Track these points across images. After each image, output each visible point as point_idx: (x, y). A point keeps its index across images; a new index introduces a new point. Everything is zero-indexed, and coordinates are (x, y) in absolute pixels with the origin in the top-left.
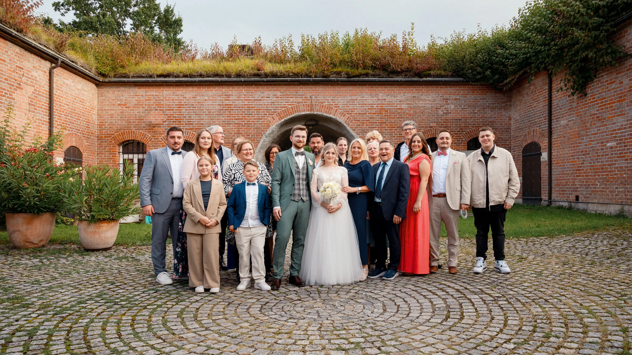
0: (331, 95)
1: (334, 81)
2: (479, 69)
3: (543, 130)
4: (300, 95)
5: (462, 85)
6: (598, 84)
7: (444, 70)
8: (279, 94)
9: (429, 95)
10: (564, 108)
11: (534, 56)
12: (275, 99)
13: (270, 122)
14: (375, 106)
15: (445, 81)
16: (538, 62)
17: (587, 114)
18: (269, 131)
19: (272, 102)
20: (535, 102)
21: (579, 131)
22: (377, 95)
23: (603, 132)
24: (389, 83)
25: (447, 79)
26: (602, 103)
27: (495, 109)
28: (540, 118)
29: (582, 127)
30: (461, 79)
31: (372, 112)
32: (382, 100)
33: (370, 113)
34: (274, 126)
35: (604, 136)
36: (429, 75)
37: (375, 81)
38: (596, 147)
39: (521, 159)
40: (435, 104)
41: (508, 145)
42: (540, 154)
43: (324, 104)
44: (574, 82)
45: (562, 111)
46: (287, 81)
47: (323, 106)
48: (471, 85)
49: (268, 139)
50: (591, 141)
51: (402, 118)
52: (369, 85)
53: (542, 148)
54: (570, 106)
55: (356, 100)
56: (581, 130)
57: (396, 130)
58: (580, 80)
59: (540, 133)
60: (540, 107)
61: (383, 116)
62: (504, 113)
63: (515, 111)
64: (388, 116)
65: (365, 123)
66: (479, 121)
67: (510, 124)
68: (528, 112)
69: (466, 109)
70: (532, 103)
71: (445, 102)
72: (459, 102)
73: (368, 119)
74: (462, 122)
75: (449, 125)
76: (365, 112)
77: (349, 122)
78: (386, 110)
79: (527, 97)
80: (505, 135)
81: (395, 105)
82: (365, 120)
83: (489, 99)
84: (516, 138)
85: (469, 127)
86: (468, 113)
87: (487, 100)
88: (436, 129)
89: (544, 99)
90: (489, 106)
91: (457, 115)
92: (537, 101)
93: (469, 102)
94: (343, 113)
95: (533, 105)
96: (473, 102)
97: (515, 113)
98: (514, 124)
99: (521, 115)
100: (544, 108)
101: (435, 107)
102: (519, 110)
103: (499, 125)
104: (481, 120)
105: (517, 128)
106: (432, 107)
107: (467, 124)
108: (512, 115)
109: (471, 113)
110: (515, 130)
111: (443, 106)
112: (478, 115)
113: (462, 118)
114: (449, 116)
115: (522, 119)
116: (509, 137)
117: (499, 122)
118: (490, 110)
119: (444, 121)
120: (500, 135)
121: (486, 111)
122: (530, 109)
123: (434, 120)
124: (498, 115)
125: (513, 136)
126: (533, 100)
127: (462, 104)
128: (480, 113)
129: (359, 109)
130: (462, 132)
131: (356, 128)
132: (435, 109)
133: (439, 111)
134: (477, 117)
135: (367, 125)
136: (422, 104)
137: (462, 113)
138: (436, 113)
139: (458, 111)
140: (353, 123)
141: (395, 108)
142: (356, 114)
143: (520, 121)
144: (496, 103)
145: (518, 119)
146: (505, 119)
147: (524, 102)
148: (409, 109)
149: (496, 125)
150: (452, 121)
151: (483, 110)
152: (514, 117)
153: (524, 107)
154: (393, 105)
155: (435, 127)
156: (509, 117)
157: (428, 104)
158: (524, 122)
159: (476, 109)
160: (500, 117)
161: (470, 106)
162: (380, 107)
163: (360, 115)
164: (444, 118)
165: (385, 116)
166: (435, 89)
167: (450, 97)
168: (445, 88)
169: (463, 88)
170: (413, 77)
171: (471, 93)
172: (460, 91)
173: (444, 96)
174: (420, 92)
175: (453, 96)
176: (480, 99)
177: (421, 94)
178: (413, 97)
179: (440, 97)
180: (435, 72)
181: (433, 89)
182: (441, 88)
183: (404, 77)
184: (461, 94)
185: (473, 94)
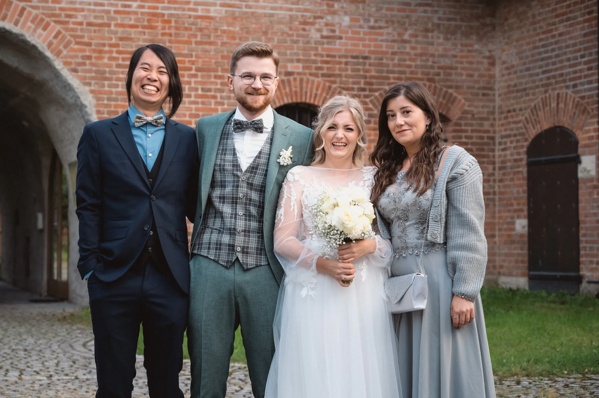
3: (583, 98)
20: (561, 22)
27: (454, 33)
28: (575, 65)
31: (126, 22)
33: (123, 26)
39: (525, 170)
40: (298, 10)
41: (488, 131)
42: (577, 161)
51: (211, 43)
53: (581, 143)
57: (195, 76)
59: (577, 105)
60: (576, 38)
61: (157, 35)
62: (476, 47)
63: (507, 44)
64: (170, 35)
65: (106, 52)
66: (413, 64)
67: (492, 77)
68: (543, 46)
69: (380, 28)
70: (554, 24)
71: (325, 7)
72: (363, 9)
73: (114, 41)
74: (370, 65)
75: (337, 72)
76: (106, 21)
77: (61, 47)
78: (166, 18)
79: (539, 7)
80: (481, 104)
81: (191, 6)
82: (106, 42)
83: (438, 6)
84: (509, 114)
85: (388, 78)
86: (387, 41)
87: (436, 9)
88: (301, 80)
89: (587, 17)
90: (438, 26)
91: (357, 45)
92: (568, 19)
93: (388, 9)
94: (42, 20)
95: (556, 29)
96: (399, 10)
97: (506, 47)
98: (503, 75)
99: (524, 55)
100: (586, 39)
101: (300, 19)
102: (517, 40)
103: (464, 77)
104: (419, 62)
105: (512, 89)
106: (291, 17)
107: (382, 72)
108: (497, 54)
109: (394, 41)
110: (505, 94)
111: (322, 18)
112: (413, 48)
113: (370, 52)
114: (337, 46)
115: (525, 64)
116: (491, 109)
117: (464, 69)
118: (441, 36)
119: (325, 59)
120: (467, 104)
121: (432, 37)
122: (547, 38)
123: (297, 54)
124: (462, 51)
125: (500, 107)
126: (557, 16)
127: (370, 15)
128: (417, 42)
129: (89, 10)
130: (371, 90)
131: (80, 64)
132: (302, 23)
133: (309, 30)
134: (408, 54)
135: (111, 59)
136: (264, 8)
137: (370, 40)
138: (303, 36)
139: (358, 33)
140: (73, 50)
141: (192, 13)
142: (81, 24)
143: (521, 71)
144: (458, 17)
145: (514, 63)
146: (478, 63)
147: (531, 20)
148: (230, 20)
149: (459, 78)
150: (344, 60)
151: (424, 34)
152: (504, 57)
153: (531, 33)
154: (186, 7)
155: (299, 74)
156: (489, 58)
157: (281, 8)
158: (531, 72)
159: (406, 30)
160: (467, 57)
161: (390, 22)
162: (149, 8)
163: (93, 28)
164: (323, 49)
165: (163, 34)
176: (417, 5)
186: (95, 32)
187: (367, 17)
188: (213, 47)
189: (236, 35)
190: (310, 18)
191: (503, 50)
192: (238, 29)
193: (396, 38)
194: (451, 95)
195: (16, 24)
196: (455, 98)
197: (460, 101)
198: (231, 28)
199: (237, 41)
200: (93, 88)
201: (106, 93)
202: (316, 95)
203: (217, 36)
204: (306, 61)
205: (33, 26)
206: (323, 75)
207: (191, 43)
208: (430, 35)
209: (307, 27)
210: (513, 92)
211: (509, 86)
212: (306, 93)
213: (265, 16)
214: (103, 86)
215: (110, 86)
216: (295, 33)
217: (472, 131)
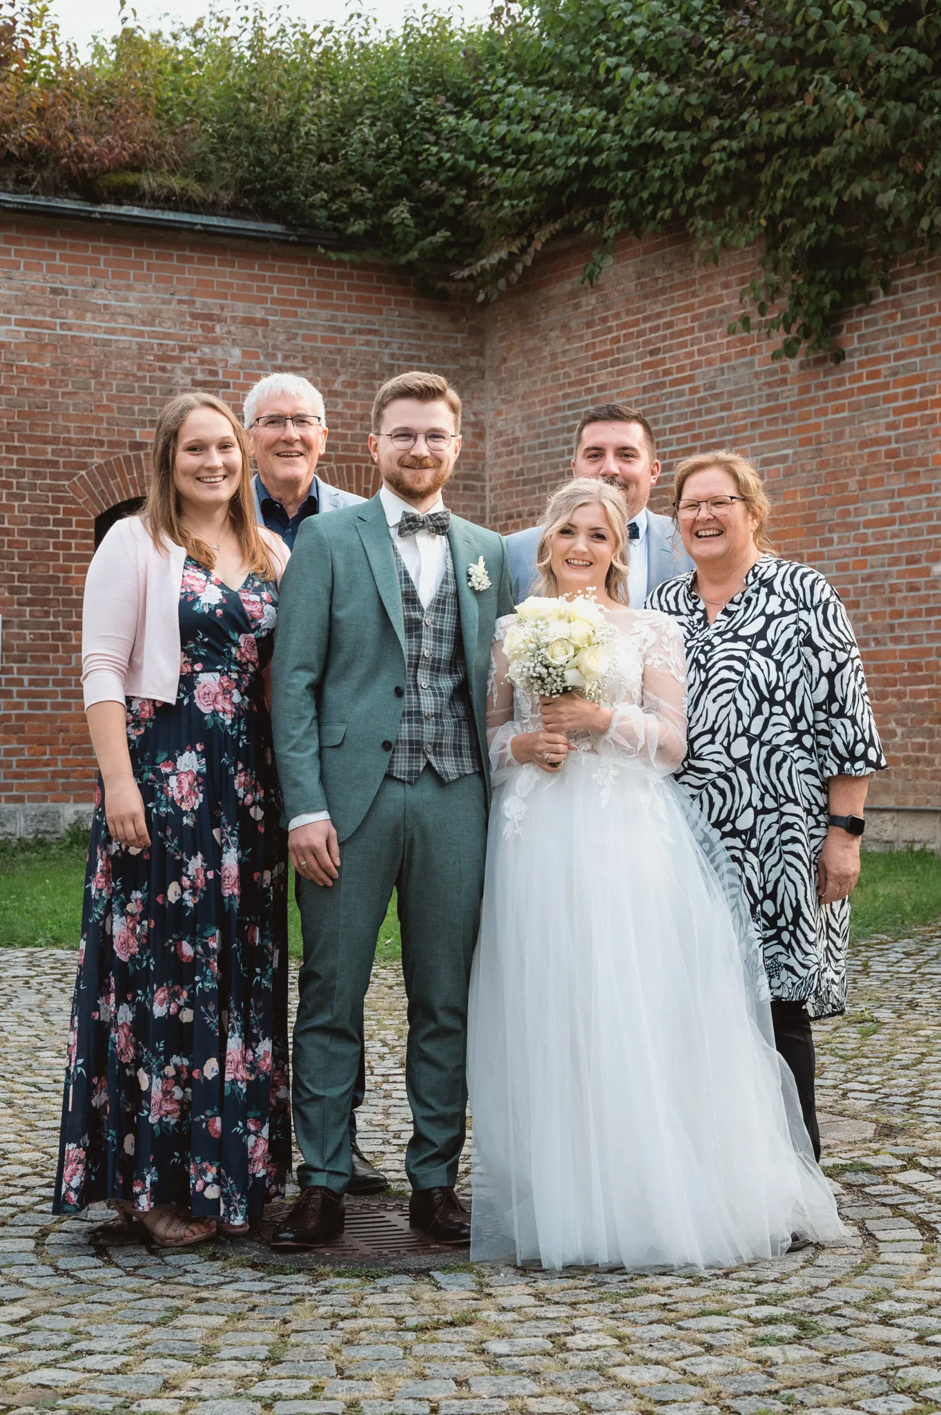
2: (361, 194)
5: (276, 257)
6: (892, 317)
7: (202, 178)
9: (129, 287)
10: (743, 404)
11: (622, 166)
15: (207, 231)
16: (645, 195)
17: (847, 439)
20: (604, 366)
21: (812, 505)
23: (913, 518)
25: (214, 221)
26: (907, 395)
29: (825, 490)
30: (278, 228)
35: (919, 532)
36: (132, 194)
38: (887, 575)
40: (154, 335)
44: (797, 301)
45: (736, 419)
48: (319, 260)
50: (866, 551)
54: (769, 397)
56: (821, 505)
58: (820, 295)
60: (628, 393)
63: (504, 401)
66: (349, 432)
67: (480, 457)
68: (570, 407)
70: (589, 370)
71: (199, 331)
72: (264, 337)
79: (564, 340)
80: (462, 504)
83: (391, 335)
84: (510, 522)
87: (386, 339)
89: (648, 359)
92: (615, 363)
93: (305, 338)
95: (594, 379)
96: (324, 340)
97: (504, 407)
98: (499, 455)
99: (537, 421)
100: (647, 395)
101: (156, 351)
102: (524, 397)
105: (514, 478)
106: (140, 346)
108: (488, 418)
110: (502, 487)
111: (195, 350)
112: (348, 405)
115: (538, 436)
116: (478, 513)
122: (579, 393)
125: (493, 510)
126: (595, 357)
127: (275, 347)
128: (355, 395)
132: (158, 358)
133: (173, 371)
136: (94, 329)
138: (161, 381)
143: (531, 448)
144: (423, 355)
145: (518, 434)
147: (547, 362)
148: (34, 350)
151: (366, 381)
152: (500, 425)
153: (549, 383)
156: (474, 425)
157: (123, 331)
158: (549, 450)
159: (338, 373)
161: (310, 359)
166: (154, 261)
167: (222, 308)
168: (201, 261)
169: (282, 269)
170: (56, 191)
171: (315, 299)
172: (267, 284)
173: (199, 300)
174: (84, 272)
175: (240, 304)
176: (354, 332)
177: (89, 279)
178: (55, 291)
179: (180, 302)
180: (160, 180)
181: (145, 262)
182: (181, 259)
183: (11, 186)
184: (274, 301)
185: (322, 306)
187: (270, 350)
189: (47, 378)
190: (173, 350)
191: (499, 413)
192: (48, 365)
198: (35, 364)
199: (47, 386)
203: (12, 377)
209: (169, 366)
210: (516, 483)
211: (510, 473)
213: (96, 345)
216: (148, 375)
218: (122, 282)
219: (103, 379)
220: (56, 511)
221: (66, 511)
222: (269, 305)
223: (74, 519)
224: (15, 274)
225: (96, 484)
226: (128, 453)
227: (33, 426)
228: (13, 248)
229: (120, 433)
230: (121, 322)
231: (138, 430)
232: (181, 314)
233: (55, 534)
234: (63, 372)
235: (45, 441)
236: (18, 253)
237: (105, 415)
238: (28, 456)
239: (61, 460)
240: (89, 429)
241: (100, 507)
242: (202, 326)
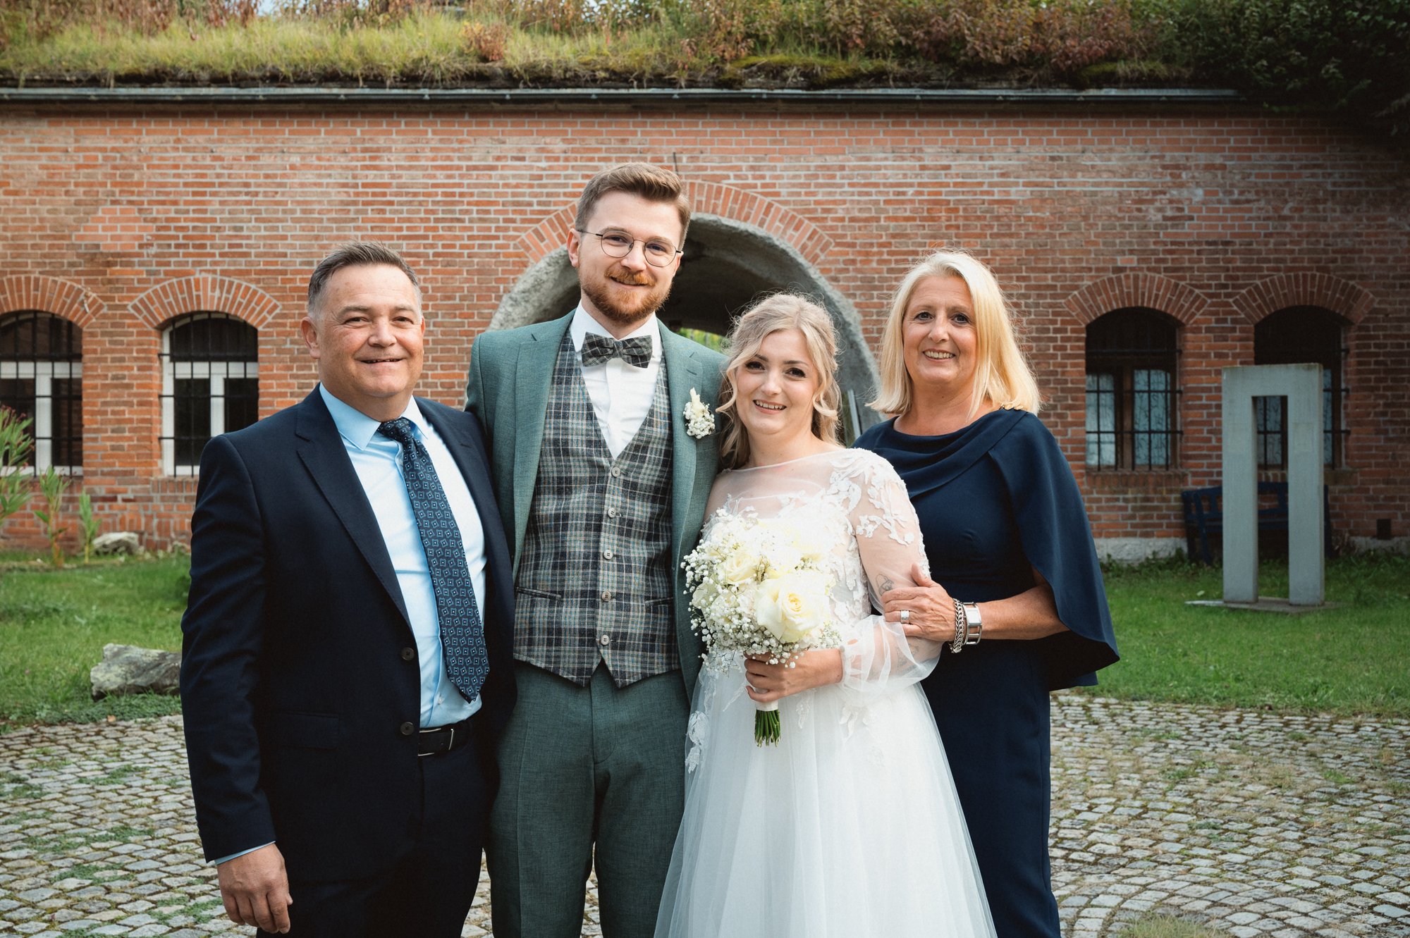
0: (748, 151)
1: (758, 99)
4: (634, 151)
5: (1232, 115)
7: (1166, 60)
8: (557, 145)
9: (1111, 150)
12: (544, 164)
13: (528, 248)
14: (911, 191)
15: (1170, 101)
18: (524, 282)
19: (533, 177)
22: (916, 152)
24: (962, 107)
25: (1177, 92)
27: (1356, 203)
30: (1228, 92)
31: (900, 214)
32: (936, 168)
33: (895, 219)
34: (542, 264)
36: (1110, 80)
37: (909, 100)
40: (1131, 185)
43: (724, 184)
46: (585, 99)
47: (719, 191)
48: (1268, 114)
49: (519, 310)
51: (1011, 235)
52: (887, 115)
55: (842, 168)
61: (940, 228)
62: (1391, 220)
64: (958, 227)
65: (874, 254)
66: (1297, 248)
69: (1248, 201)
71: (1168, 179)
72: (1223, 178)
73: (884, 239)
74: (1233, 252)
75: (1187, 264)
76: (873, 214)
77: (818, 251)
78: (952, 205)
80: (1398, 299)
81: (985, 188)
82: (875, 241)
83: (1333, 167)
85: (1261, 269)
86: (1259, 218)
87: (1329, 171)
88: (1136, 278)
90: (1333, 193)
91: (1216, 227)
93: (1258, 176)
94: (793, 217)
96: (1274, 176)
101: (1134, 197)
103: (1372, 263)
104: (1304, 246)
106: (1120, 194)
107: (1251, 260)
109: (1268, 218)
111: (1164, 193)
112: (1295, 227)
113: (1233, 235)
114: (1187, 230)
117: (1372, 251)
118: (1338, 208)
119: (1169, 247)
120: (1377, 300)
121: (1324, 210)
123: (1130, 243)
124: (1369, 227)
127: (1232, 185)
128: (1302, 218)
129: (852, 201)
130: (1234, 287)
131: (841, 271)
132: (1135, 202)
133: (1147, 211)
134: (1289, 234)
135: (880, 262)
136: (1084, 184)
137: (1233, 219)
138: (1137, 219)
139: (1217, 210)
140: (832, 253)
141: (986, 197)
142: (842, 219)
144: (1362, 181)
146: (1393, 242)
148: (1037, 203)
149: (1364, 265)
150: (1196, 248)
151: (1312, 206)
154: (978, 189)
155: (1132, 269)
157: (1107, 184)
159: (1286, 202)
160: (1376, 235)
161: (1262, 192)
162: (930, 194)
163: (857, 225)
164: (1166, 235)
165: (948, 227)
166: (1132, 128)
167: (1187, 158)
168: (1169, 124)
169: (1237, 124)
170: (1050, 85)
171: (1266, 145)
172: (1225, 137)
173: (1168, 155)
174: (1075, 142)
175: (1202, 155)
176: (1301, 167)
177: (1079, 147)
178: (1053, 159)
179: (1153, 157)
180: (1132, 66)
181: (1124, 129)
182: (1154, 124)
183: (1015, 84)
184: (1231, 149)
185: (1274, 150)
186: (860, 229)
187: (1228, 188)
188: (1014, 240)
189: (1047, 224)
190: (1147, 194)
192: (1048, 214)
193: (1271, 214)
194: (1353, 287)
195: (761, 225)
196: (1360, 292)
197: (1367, 295)
198: (1038, 214)
199: (1047, 230)
200: (858, 300)
201: (875, 306)
202: (1157, 296)
203: (1020, 225)
204: (1144, 252)
205: (782, 226)
206: (1166, 270)
207: (985, 236)
208: (1321, 207)
209: (1143, 207)
212: (1143, 294)
213: (1085, 196)
214: (872, 297)
215: (879, 297)
216: (1127, 215)
217: (1385, 337)
218: (1105, 147)
219: (1091, 221)
220: (1054, 322)
221: (1063, 322)
222: (1227, 153)
223: (1069, 327)
224: (1022, 149)
225: (1086, 300)
226: (1111, 275)
227: (1037, 260)
228: (1020, 129)
229: (1104, 261)
230: (1105, 177)
231: (1119, 258)
232: (1154, 167)
233: (1055, 340)
234: (1060, 219)
235: (1046, 271)
236: (1024, 133)
237: (1092, 248)
238: (1033, 283)
239: (1059, 284)
240: (1081, 260)
241: (1089, 317)
242: (1171, 175)
